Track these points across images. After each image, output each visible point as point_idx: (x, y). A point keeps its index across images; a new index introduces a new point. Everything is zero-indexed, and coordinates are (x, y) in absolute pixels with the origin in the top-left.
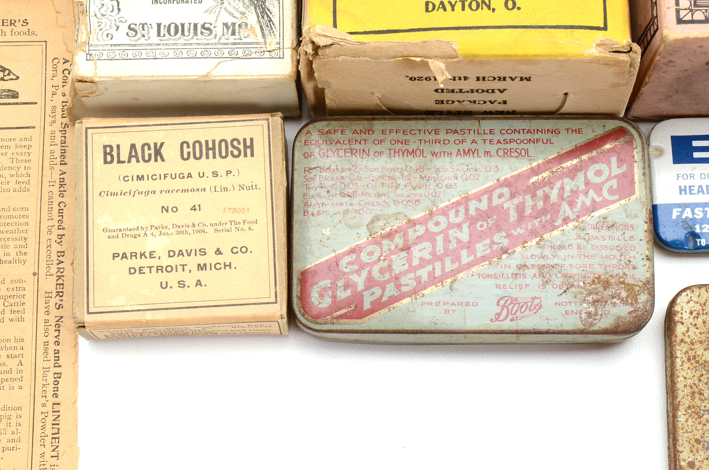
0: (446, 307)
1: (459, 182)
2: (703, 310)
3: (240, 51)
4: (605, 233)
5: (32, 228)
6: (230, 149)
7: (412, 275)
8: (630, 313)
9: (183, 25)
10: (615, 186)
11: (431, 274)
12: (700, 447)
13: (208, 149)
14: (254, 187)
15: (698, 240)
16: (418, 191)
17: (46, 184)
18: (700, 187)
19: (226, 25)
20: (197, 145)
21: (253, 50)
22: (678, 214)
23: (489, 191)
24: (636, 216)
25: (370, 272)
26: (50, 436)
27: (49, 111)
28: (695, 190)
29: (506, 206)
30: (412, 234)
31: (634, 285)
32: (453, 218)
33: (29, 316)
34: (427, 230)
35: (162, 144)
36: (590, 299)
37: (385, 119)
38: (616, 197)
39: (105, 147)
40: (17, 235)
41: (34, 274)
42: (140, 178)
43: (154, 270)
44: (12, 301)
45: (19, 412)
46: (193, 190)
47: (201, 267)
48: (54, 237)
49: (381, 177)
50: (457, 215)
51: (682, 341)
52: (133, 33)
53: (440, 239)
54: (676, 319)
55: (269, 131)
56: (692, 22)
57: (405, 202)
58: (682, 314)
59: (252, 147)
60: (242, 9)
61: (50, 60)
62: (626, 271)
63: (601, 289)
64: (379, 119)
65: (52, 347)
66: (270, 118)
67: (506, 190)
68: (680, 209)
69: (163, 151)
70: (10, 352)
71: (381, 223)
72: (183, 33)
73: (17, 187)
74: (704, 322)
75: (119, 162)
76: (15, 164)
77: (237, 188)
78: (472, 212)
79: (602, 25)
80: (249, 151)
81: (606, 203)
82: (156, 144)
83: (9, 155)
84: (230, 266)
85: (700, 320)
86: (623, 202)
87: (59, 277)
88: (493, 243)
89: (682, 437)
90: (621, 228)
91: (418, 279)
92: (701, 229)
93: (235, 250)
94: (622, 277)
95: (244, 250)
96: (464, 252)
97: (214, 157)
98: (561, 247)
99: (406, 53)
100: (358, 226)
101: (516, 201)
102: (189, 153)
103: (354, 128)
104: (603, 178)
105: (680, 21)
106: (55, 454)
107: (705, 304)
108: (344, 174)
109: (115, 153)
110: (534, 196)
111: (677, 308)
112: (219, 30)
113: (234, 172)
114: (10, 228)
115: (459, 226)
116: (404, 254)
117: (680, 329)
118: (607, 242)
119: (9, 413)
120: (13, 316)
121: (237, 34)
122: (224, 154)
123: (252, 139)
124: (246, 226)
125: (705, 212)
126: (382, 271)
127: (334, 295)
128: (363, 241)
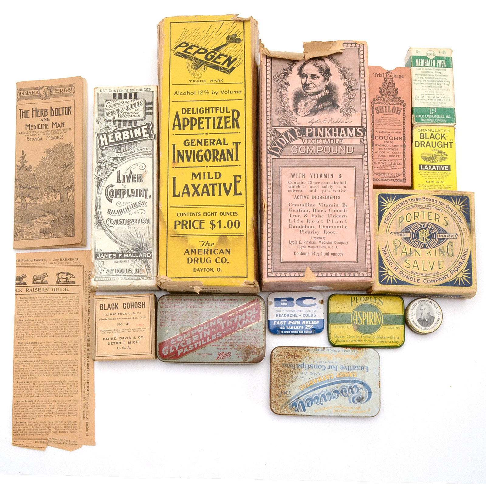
0: (203, 355)
1: (207, 316)
3: (140, 277)
4: (251, 332)
5: (80, 326)
6: (138, 305)
7: (192, 345)
8: (258, 357)
9: (123, 269)
10: (254, 317)
11: (198, 345)
12: (278, 396)
13: (131, 305)
14: (145, 317)
15: (281, 331)
16: (195, 319)
17: (84, 311)
18: (282, 314)
19: (136, 269)
20: (128, 304)
21: (144, 277)
23: (216, 319)
24: (260, 327)
25: (180, 344)
26: (86, 390)
27: (84, 288)
28: (281, 316)
29: (221, 324)
30: (193, 333)
31: (259, 348)
32: (205, 328)
33: (79, 353)
34: (197, 331)
35: (118, 304)
36: (245, 353)
37: (185, 295)
38: (255, 321)
39: (101, 305)
40: (75, 328)
41: (81, 340)
42: (111, 314)
43: (115, 343)
44: (74, 348)
45: (77, 383)
46: (127, 318)
47: (129, 343)
48: (86, 328)
49: (184, 314)
50: (206, 327)
51: (274, 364)
52: (108, 272)
53: (201, 334)
54: (273, 357)
55: (150, 300)
56: (272, 277)
57: (190, 323)
59: (145, 305)
60: (141, 264)
61: (84, 271)
62: (257, 344)
63: (249, 350)
64: (183, 295)
65: (86, 363)
66: (150, 295)
67: (221, 319)
68: (276, 322)
69: (118, 306)
70: (74, 364)
71: (183, 329)
72: (123, 272)
73: (75, 312)
74: (281, 358)
75: (105, 309)
76: (75, 305)
77: (140, 318)
78: (211, 326)
79: (246, 276)
80: (144, 306)
81: (251, 323)
82: (116, 304)
83: (73, 302)
84: (138, 342)
85: (280, 357)
86: (257, 322)
87: (88, 341)
88: (217, 335)
89: (273, 393)
90: (256, 331)
91: (194, 346)
92: (282, 328)
93: (139, 337)
94: (256, 346)
95: (142, 337)
96: (208, 338)
97: (133, 308)
98: (237, 337)
99: (187, 284)
100: (176, 330)
101: (224, 322)
102: (126, 307)
103: (176, 298)
104: (251, 315)
105: (268, 276)
106: (88, 395)
107: (281, 353)
108: (172, 313)
109: (103, 307)
110: (230, 321)
111: (273, 354)
112: (134, 271)
113: (139, 313)
114: (73, 325)
115: (207, 330)
116: (190, 339)
117: (274, 360)
118: (251, 335)
119: (74, 383)
120: (75, 353)
122: (136, 307)
123: (145, 302)
124: (143, 330)
125: (283, 323)
126: (183, 344)
127: (169, 351)
128: (178, 335)
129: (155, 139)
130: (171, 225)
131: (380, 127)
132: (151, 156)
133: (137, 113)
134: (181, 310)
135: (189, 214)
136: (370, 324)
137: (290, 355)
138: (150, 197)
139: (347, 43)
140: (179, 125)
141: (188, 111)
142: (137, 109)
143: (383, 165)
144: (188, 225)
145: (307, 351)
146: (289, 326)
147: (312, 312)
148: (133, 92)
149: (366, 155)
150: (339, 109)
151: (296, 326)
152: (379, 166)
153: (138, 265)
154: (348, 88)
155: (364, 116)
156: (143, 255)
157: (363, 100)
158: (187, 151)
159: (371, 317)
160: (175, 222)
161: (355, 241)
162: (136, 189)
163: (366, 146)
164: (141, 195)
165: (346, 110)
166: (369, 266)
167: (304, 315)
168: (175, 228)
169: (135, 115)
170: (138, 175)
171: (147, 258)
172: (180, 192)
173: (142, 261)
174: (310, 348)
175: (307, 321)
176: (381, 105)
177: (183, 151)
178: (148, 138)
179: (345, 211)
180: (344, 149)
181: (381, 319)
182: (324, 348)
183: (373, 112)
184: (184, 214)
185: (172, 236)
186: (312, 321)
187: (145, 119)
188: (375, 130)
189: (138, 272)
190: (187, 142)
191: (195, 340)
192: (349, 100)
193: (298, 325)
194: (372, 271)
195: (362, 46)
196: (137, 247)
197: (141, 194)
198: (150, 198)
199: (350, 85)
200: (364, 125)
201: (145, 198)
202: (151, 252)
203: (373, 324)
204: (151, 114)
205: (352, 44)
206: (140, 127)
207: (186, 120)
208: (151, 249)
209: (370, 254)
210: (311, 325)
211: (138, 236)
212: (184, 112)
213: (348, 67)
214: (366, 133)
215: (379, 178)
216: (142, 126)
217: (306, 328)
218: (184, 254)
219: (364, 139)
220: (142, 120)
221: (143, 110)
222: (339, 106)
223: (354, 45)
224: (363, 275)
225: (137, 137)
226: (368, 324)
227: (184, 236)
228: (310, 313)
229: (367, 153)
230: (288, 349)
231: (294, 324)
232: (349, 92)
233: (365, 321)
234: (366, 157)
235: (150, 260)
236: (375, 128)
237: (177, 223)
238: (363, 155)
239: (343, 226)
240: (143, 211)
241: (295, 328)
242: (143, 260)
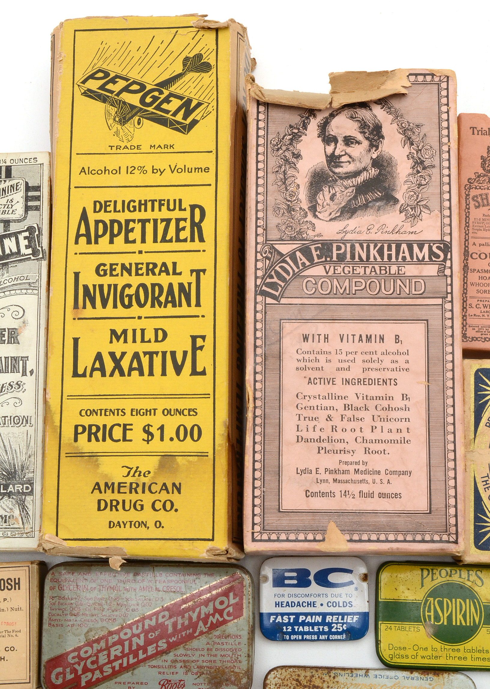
0: (129, 685)
1: (140, 608)
2: (283, 683)
3: (9, 533)
4: (224, 640)
6: (6, 585)
7: (110, 666)
10: (231, 611)
11: (121, 665)
14: (20, 609)
15: (285, 636)
16: (115, 613)
18: (288, 602)
21: (17, 533)
22: (274, 619)
23: (157, 614)
24: (243, 629)
25: (85, 663)
28: (285, 604)
29: (166, 623)
30: (111, 641)
31: (239, 673)
32: (135, 631)
34: (119, 637)
36: (213, 681)
38: (232, 618)
49: (94, 604)
50: (137, 629)
53: (127, 643)
55: (29, 573)
56: (261, 541)
57: (107, 620)
58: (270, 685)
59: (19, 583)
60: (11, 506)
62: (235, 664)
63: (220, 675)
64: (95, 566)
66: (30, 565)
67: (167, 613)
68: (275, 617)
71: (93, 633)
77: (10, 609)
78: (146, 627)
79: (211, 538)
80: (17, 586)
81: (225, 622)
84: (4, 659)
86: (236, 621)
88: (157, 646)
90: (233, 637)
91: (113, 668)
92: (287, 629)
93: (7, 649)
94: (233, 668)
95: (13, 649)
96: (141, 652)
98: (196, 650)
99: (97, 553)
100: (79, 635)
101: (173, 620)
104: (224, 606)
105: (254, 540)
107: (284, 679)
108: (72, 602)
110: (183, 617)
111: (268, 682)
113: (8, 599)
115: (138, 636)
116: (105, 652)
118: (225, 646)
121: (7, 522)
122: (2, 588)
123: (19, 579)
124: (14, 634)
125: (289, 619)
126: (93, 663)
127: (65, 677)
128: (82, 644)
129: (43, 258)
130: (68, 433)
131: (480, 234)
132: (36, 292)
133: (10, 206)
134: (88, 595)
135: (103, 412)
136: (458, 624)
137: (301, 684)
138: (32, 372)
139: (416, 75)
140: (88, 235)
141: (106, 206)
142: (10, 198)
143: (485, 310)
144: (100, 435)
145: (334, 678)
146: (299, 625)
147: (344, 598)
148: (4, 164)
149: (449, 298)
150: (398, 206)
151: (313, 625)
152: (477, 312)
153: (5, 507)
154: (415, 163)
155: (447, 221)
156: (16, 488)
157: (446, 188)
158: (101, 287)
159: (461, 610)
160: (76, 427)
161: (425, 469)
162: (5, 358)
163: (449, 279)
164: (14, 369)
165: (411, 208)
166: (453, 521)
167: (330, 604)
168: (76, 440)
169: (7, 210)
170: (8, 329)
171: (23, 493)
172: (87, 367)
173: (13, 501)
174: (339, 671)
175: (334, 617)
176: (484, 192)
177: (94, 286)
178: (31, 256)
179: (407, 409)
180: (406, 287)
181: (481, 612)
182: (367, 670)
183: (467, 205)
184: (93, 412)
185: (69, 455)
186: (346, 617)
187: (25, 218)
188: (471, 241)
189: (5, 522)
190: (102, 267)
191: (116, 656)
192: (418, 188)
193: (318, 624)
194: (459, 530)
195: (445, 80)
196: (4, 473)
197: (14, 366)
198: (31, 375)
199: (419, 159)
200: (447, 239)
201: (23, 375)
202: (31, 482)
203: (464, 624)
204: (37, 208)
205: (425, 75)
206: (16, 235)
207: (101, 225)
208: (31, 475)
209: (456, 497)
210: (343, 624)
211: (6, 451)
212: (97, 209)
213: (417, 122)
214: (449, 253)
215: (478, 335)
216: (20, 232)
217: (333, 630)
218: (92, 493)
219: (445, 266)
220: (19, 221)
221: (22, 201)
222: (398, 201)
223: (429, 78)
224: (441, 538)
225: (8, 255)
226: (454, 624)
227: (93, 456)
228: (341, 600)
229: (451, 293)
230: (297, 673)
231: (310, 621)
232: (418, 172)
233: (450, 618)
234: (450, 302)
235: (29, 498)
236: (472, 237)
237: (80, 429)
238: (442, 298)
239: (403, 439)
240: (17, 401)
241: (311, 630)
242: (14, 497)
